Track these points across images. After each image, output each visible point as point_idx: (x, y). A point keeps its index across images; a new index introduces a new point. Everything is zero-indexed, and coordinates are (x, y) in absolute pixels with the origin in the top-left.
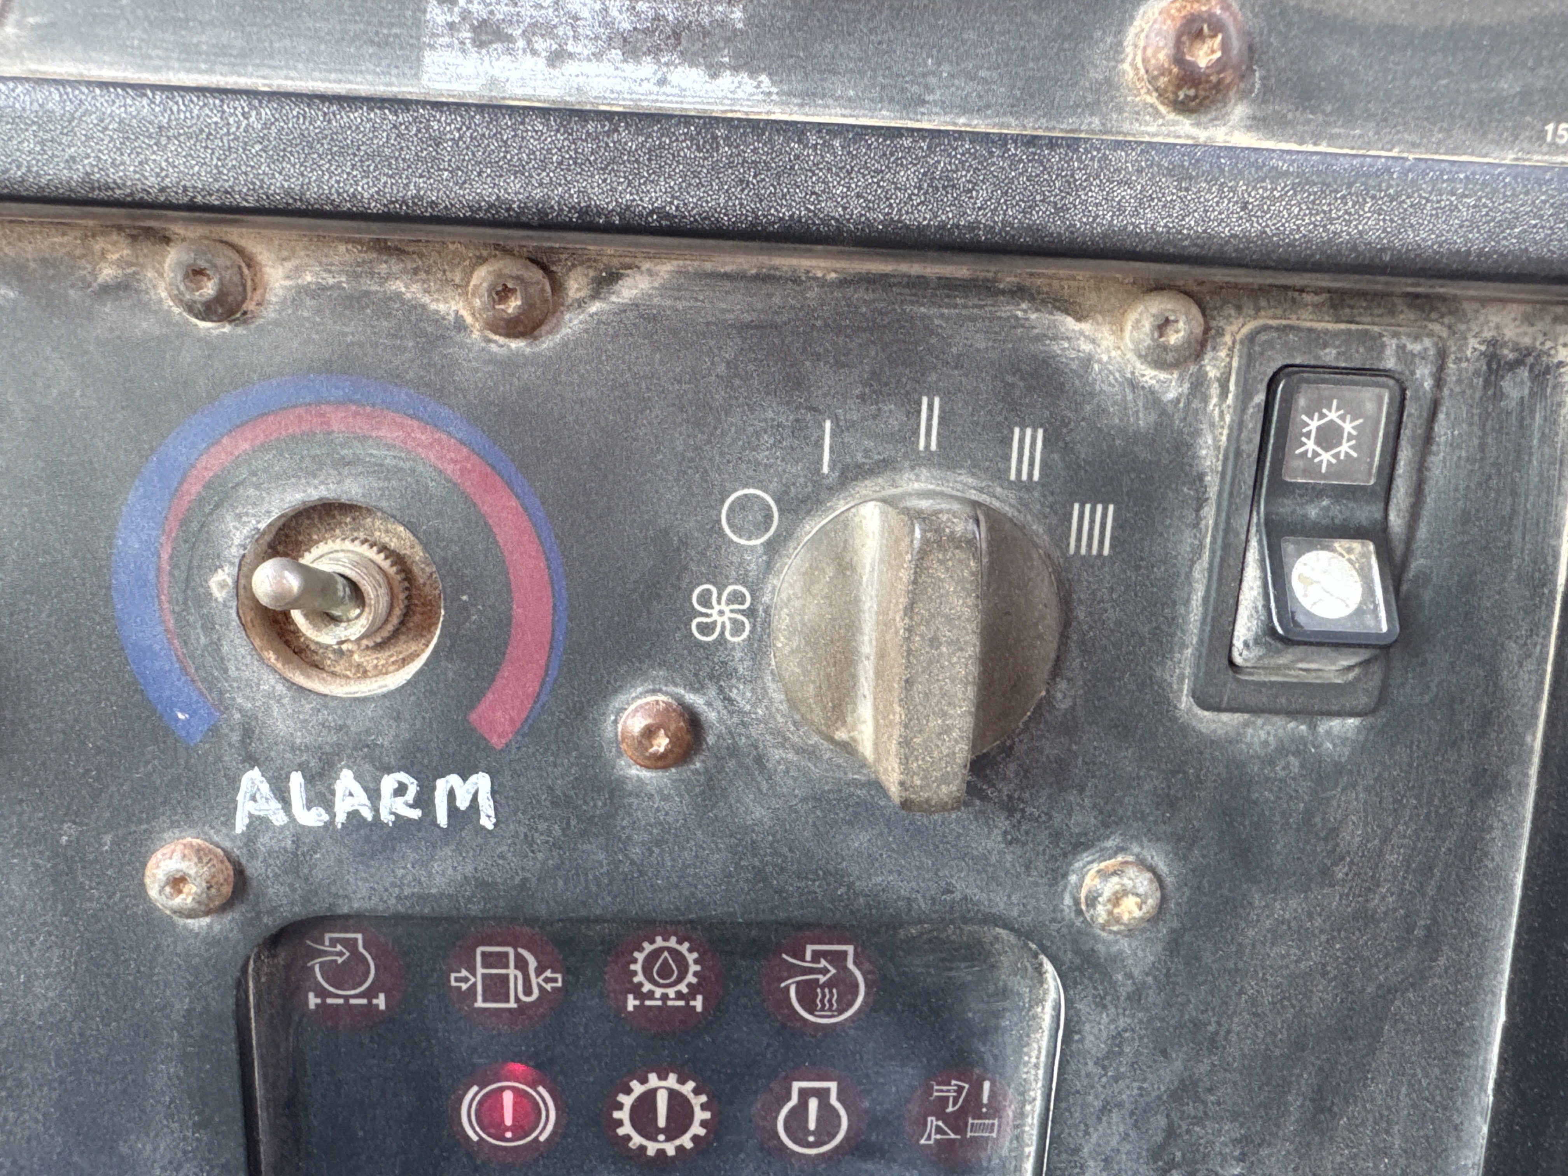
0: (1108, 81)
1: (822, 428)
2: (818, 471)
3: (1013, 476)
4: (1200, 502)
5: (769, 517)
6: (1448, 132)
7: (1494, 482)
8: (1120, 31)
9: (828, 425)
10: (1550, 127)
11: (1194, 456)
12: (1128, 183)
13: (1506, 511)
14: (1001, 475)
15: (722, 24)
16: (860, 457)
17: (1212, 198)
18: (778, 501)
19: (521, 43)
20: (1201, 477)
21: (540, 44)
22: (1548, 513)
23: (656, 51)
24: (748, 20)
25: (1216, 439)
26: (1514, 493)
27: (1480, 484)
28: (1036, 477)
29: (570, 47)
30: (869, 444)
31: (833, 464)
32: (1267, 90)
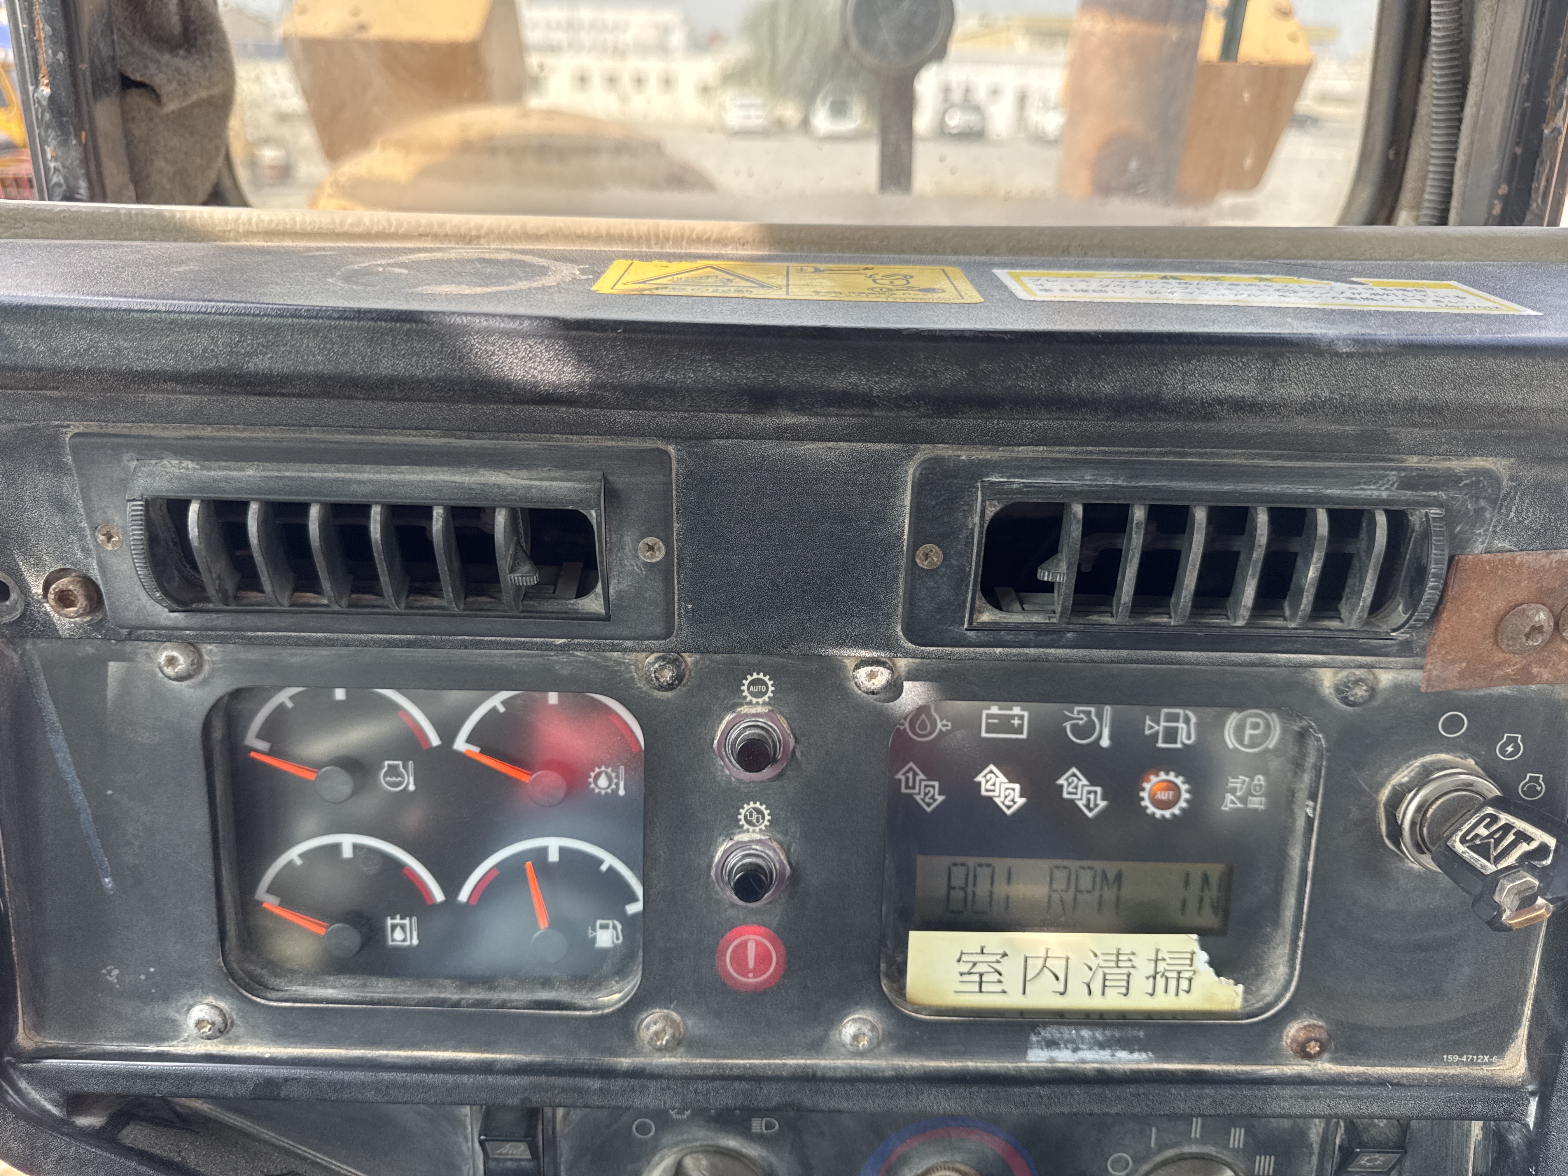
0: (1277, 1049)
1: (1151, 1131)
2: (1149, 1147)
3: (1231, 1146)
4: (1311, 1154)
5: (1128, 1164)
6: (1405, 1060)
7: (1438, 1144)
8: (1282, 1031)
9: (1154, 1130)
10: (1445, 1056)
11: (1308, 1137)
12: (1287, 1101)
13: (1444, 1155)
14: (1226, 1147)
15: (1134, 1037)
16: (1167, 1142)
17: (1317, 1104)
18: (1132, 1158)
19: (1062, 1046)
20: (1311, 1145)
21: (1069, 1046)
22: (1462, 1155)
23: (1110, 1047)
24: (1145, 1035)
25: (1317, 1130)
26: (1447, 1148)
27: (1431, 1145)
28: (1241, 1146)
29: (1080, 1046)
30: (1171, 1136)
31: (1156, 1144)
32: (1336, 1051)
